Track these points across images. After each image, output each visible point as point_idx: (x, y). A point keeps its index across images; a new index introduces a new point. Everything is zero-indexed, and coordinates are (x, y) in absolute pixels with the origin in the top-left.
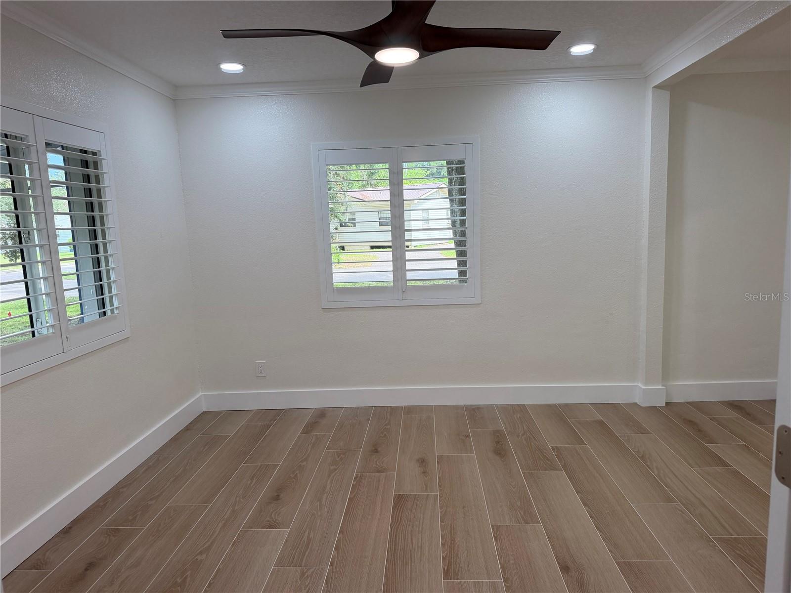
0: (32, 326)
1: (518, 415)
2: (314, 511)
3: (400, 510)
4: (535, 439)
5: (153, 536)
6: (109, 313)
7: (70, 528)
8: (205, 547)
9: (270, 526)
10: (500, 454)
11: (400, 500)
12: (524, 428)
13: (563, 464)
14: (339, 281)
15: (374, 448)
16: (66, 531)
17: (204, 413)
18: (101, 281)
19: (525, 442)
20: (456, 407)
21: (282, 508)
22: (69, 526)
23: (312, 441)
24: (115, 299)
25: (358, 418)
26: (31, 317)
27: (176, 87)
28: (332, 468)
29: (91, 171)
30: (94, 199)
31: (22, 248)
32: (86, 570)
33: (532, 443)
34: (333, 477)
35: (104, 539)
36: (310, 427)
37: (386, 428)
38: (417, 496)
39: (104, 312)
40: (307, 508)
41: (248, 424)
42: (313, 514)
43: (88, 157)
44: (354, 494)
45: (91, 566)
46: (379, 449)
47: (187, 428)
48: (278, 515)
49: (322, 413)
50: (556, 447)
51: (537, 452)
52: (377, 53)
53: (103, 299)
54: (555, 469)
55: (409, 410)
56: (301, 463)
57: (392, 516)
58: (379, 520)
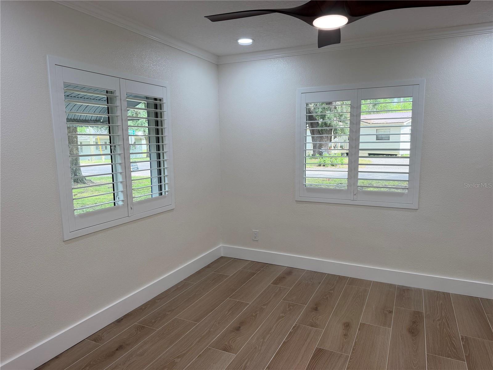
0: (114, 200)
1: (441, 302)
2: (257, 346)
3: (316, 361)
4: (449, 327)
5: (159, 337)
6: (163, 194)
7: (122, 319)
8: (182, 353)
9: (225, 350)
10: (413, 333)
11: (319, 352)
12: (441, 314)
13: (467, 355)
14: (338, 178)
15: (315, 307)
16: (119, 321)
17: (222, 257)
18: (160, 175)
19: (438, 327)
20: (391, 285)
21: (238, 337)
22: (121, 318)
23: (276, 292)
24: (166, 186)
25: (313, 280)
26: (114, 194)
27: (218, 57)
28: (281, 315)
29: (158, 110)
30: (159, 127)
31: (112, 155)
32: (117, 350)
33: (445, 330)
34: (280, 322)
35: (134, 332)
36: (280, 280)
37: (329, 292)
38: (333, 353)
39: (161, 193)
40: (254, 341)
41: (243, 270)
42: (256, 348)
43: (158, 102)
44: (288, 340)
45: (120, 348)
46: (319, 308)
47: (208, 266)
48: (234, 342)
49: (290, 271)
50: (465, 337)
51: (446, 338)
52: (314, 21)
53: (161, 185)
54: (459, 359)
55: (353, 281)
56: (263, 306)
57: (309, 365)
58: (298, 365)
